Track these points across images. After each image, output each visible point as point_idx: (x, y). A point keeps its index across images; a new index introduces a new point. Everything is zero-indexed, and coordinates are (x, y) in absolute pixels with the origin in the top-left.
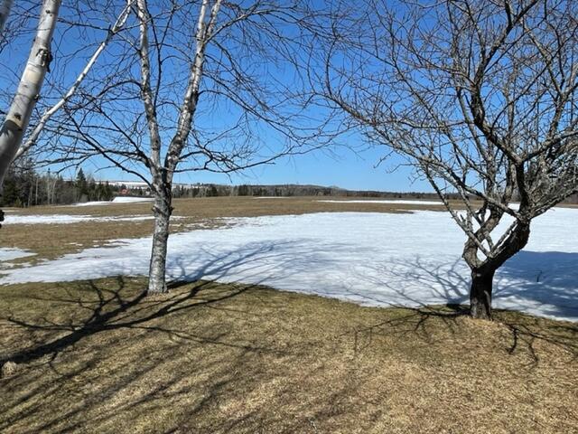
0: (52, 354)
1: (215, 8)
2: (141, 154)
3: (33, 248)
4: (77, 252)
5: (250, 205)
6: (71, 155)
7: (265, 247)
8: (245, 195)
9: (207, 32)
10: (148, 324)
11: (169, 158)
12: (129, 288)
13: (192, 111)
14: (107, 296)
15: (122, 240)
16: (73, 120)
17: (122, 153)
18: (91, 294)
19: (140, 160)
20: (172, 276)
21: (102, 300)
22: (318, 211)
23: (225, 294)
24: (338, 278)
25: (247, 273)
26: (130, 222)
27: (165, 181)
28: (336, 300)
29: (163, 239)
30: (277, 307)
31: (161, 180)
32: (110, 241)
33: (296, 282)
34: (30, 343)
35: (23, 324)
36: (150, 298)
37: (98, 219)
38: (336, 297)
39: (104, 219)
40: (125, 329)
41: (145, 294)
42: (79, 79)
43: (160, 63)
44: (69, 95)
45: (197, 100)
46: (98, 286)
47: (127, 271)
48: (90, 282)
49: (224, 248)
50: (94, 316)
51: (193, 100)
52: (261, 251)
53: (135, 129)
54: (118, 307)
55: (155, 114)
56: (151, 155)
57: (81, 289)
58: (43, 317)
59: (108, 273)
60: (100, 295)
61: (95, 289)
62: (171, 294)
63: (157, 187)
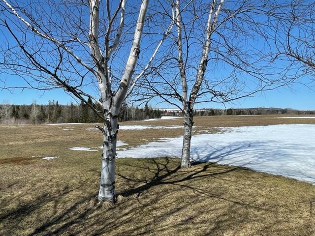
0: (138, 194)
1: (217, 13)
2: (177, 94)
3: (127, 141)
4: (146, 144)
5: (234, 120)
6: (145, 97)
7: (246, 145)
8: (231, 114)
9: (212, 27)
10: (182, 183)
11: (192, 96)
12: (172, 164)
13: (204, 70)
14: (161, 167)
15: (166, 138)
16: (147, 80)
17: (168, 95)
18: (154, 165)
19: (177, 98)
20: (192, 159)
21: (159, 168)
22: (279, 124)
23: (223, 171)
24: (295, 166)
25: (235, 160)
26: (169, 129)
27: (189, 108)
28: (296, 180)
29: (188, 139)
30: (256, 181)
31: (187, 108)
32: (161, 139)
33: (267, 166)
34: (128, 187)
35: (125, 178)
36: (182, 170)
37: (154, 128)
38: (295, 178)
39: (157, 128)
40: (171, 184)
41: (179, 167)
42: (151, 60)
43: (188, 47)
44: (146, 68)
45: (206, 64)
46: (157, 161)
47: (170, 155)
48: (153, 159)
49: (220, 144)
50: (156, 176)
51: (205, 64)
52: (243, 147)
53: (175, 82)
54: (166, 173)
55: (185, 74)
56: (182, 95)
57: (149, 162)
58: (133, 175)
59: (161, 155)
60: (158, 166)
61: (155, 163)
62: (193, 168)
63: (186, 111)
